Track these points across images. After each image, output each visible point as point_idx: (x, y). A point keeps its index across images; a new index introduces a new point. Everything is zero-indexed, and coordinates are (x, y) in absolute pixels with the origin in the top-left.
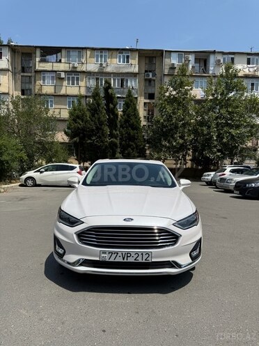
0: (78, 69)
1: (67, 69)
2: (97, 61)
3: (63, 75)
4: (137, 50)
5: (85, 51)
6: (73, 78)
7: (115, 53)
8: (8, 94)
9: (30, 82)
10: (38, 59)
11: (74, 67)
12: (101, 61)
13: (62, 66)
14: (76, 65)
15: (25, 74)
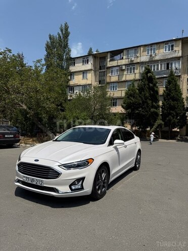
0: (134, 62)
1: (127, 63)
2: (148, 53)
3: (124, 67)
4: (180, 39)
5: (139, 48)
6: (131, 68)
7: (162, 45)
8: (91, 84)
9: (104, 75)
10: (108, 60)
11: (132, 61)
12: (151, 53)
13: (124, 62)
14: (133, 59)
15: (102, 71)
